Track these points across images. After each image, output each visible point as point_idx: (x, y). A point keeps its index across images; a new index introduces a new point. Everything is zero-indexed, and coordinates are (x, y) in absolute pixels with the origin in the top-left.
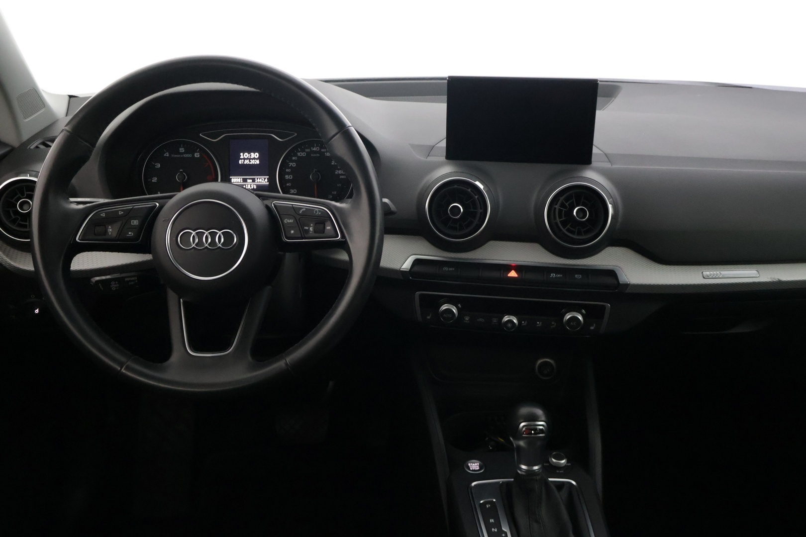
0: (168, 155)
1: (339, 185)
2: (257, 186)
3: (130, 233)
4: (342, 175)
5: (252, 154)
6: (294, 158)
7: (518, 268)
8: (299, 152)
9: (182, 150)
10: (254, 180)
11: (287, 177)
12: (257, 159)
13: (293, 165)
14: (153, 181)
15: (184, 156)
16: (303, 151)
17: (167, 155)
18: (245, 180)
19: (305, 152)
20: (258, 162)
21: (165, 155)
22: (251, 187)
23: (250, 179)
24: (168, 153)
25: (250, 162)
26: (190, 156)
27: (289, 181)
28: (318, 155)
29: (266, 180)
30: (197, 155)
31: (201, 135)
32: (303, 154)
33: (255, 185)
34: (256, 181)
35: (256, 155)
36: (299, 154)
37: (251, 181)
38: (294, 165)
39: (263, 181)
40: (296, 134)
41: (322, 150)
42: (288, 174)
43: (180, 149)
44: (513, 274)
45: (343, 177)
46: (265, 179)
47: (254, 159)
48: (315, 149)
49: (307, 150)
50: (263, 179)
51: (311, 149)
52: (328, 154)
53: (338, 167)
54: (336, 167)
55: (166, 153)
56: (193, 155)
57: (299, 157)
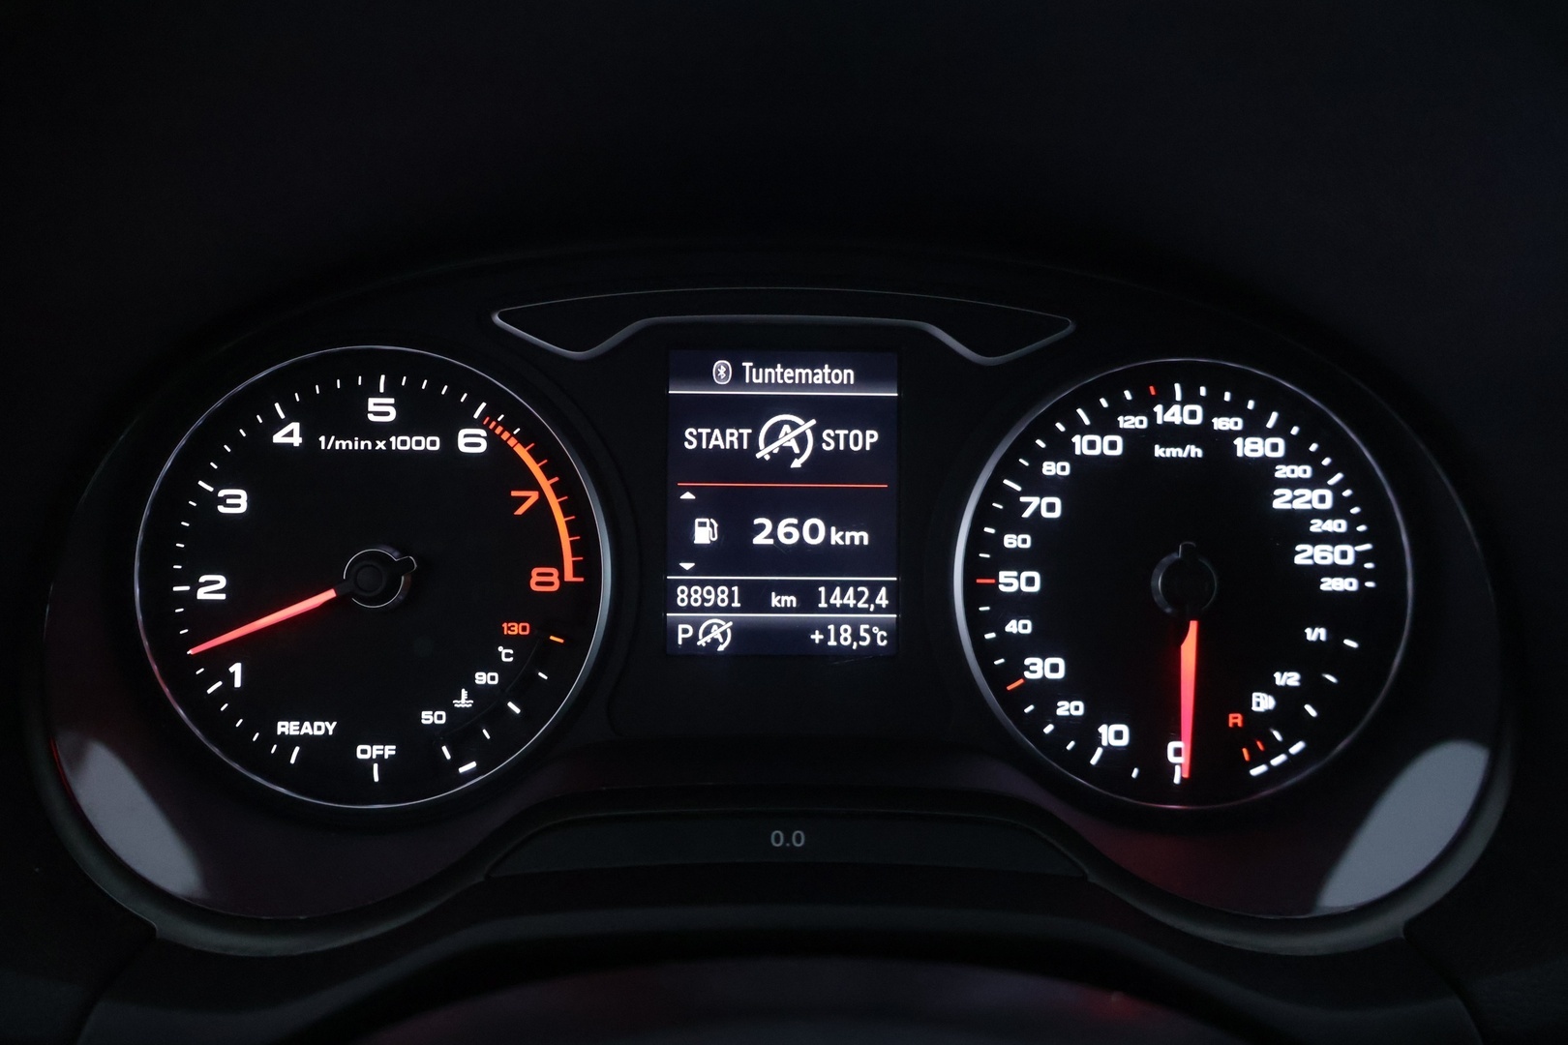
0: (297, 441)
1: (1315, 634)
4: (1335, 571)
6: (1050, 468)
8: (1083, 430)
9: (381, 408)
10: (808, 597)
11: (1009, 581)
13: (1048, 507)
14: (202, 594)
15: (396, 442)
16: (1104, 424)
17: (290, 435)
18: (755, 596)
19: (1115, 429)
21: (278, 438)
23: (783, 589)
24: (295, 426)
26: (430, 443)
27: (1019, 605)
28: (1194, 451)
29: (882, 599)
30: (471, 441)
31: (497, 319)
32: (1106, 446)
34: (823, 605)
36: (1080, 444)
37: (791, 600)
38: (1051, 507)
39: (862, 598)
40: (1071, 328)
41: (1221, 423)
42: (1018, 561)
43: (371, 401)
45: (1329, 584)
46: (874, 589)
48: (1174, 415)
49: (1129, 422)
50: (866, 590)
51: (1152, 417)
52: (1249, 448)
53: (1317, 526)
54: (1297, 525)
55: (283, 424)
56: (450, 441)
57: (1080, 463)
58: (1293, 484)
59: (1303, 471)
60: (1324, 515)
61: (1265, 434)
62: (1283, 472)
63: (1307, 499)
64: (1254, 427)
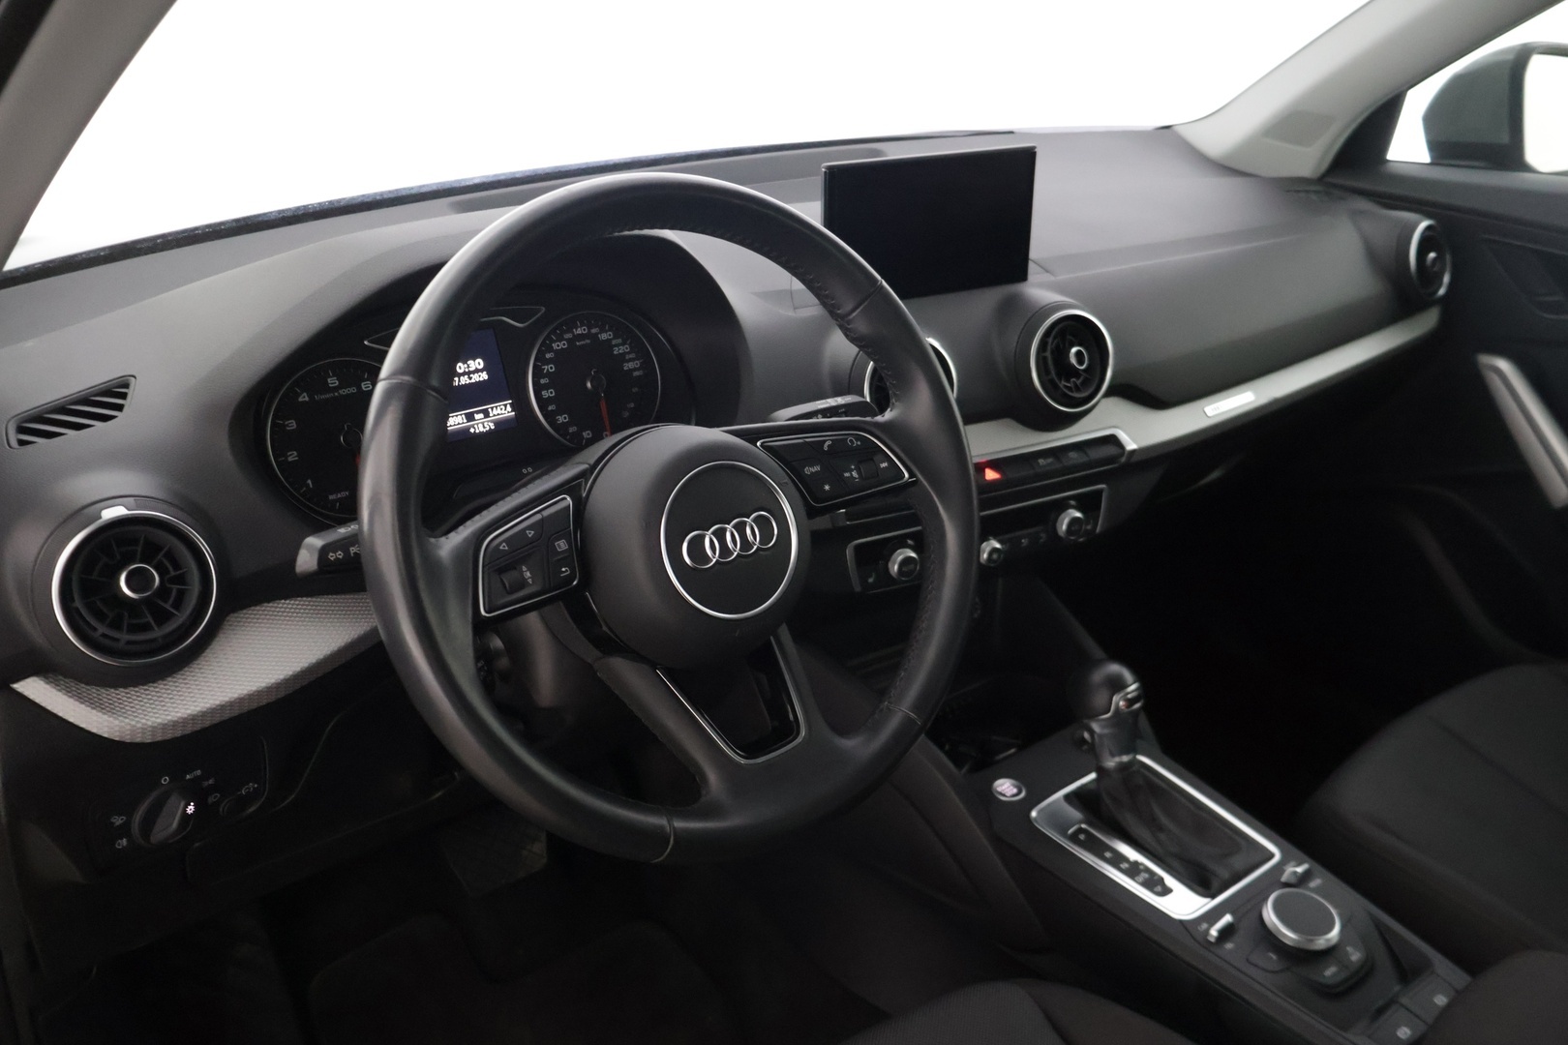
0: (307, 399)
1: (635, 390)
2: (497, 423)
3: (564, 569)
4: (635, 369)
5: (470, 362)
6: (548, 356)
7: (994, 464)
8: (555, 342)
9: (333, 382)
10: (486, 414)
11: (545, 394)
12: (481, 371)
14: (290, 459)
15: (341, 392)
16: (560, 338)
17: (304, 398)
18: (470, 417)
19: (564, 339)
20: (484, 376)
21: (300, 399)
22: (484, 427)
23: (478, 412)
24: (305, 394)
25: (470, 378)
26: (353, 390)
27: (549, 400)
28: (588, 341)
29: (509, 408)
30: (367, 386)
31: (366, 343)
32: (561, 345)
33: (491, 421)
34: (491, 415)
35: (479, 363)
36: (555, 346)
37: (481, 416)
38: (551, 368)
39: (503, 410)
40: (544, 309)
41: (594, 331)
42: (546, 387)
43: (329, 380)
44: (991, 475)
45: (636, 374)
46: (505, 406)
47: (477, 371)
48: (579, 331)
49: (568, 336)
50: (503, 407)
51: (573, 333)
52: (604, 336)
53: (627, 357)
54: (622, 358)
55: (301, 394)
56: (359, 387)
57: (556, 352)
58: (617, 345)
59: (619, 341)
60: (629, 353)
61: (606, 332)
62: (614, 342)
63: (622, 349)
64: (603, 330)
